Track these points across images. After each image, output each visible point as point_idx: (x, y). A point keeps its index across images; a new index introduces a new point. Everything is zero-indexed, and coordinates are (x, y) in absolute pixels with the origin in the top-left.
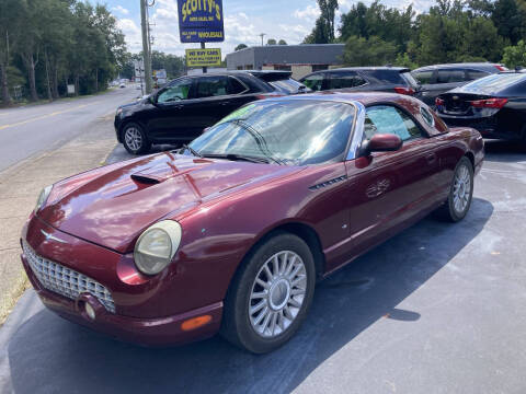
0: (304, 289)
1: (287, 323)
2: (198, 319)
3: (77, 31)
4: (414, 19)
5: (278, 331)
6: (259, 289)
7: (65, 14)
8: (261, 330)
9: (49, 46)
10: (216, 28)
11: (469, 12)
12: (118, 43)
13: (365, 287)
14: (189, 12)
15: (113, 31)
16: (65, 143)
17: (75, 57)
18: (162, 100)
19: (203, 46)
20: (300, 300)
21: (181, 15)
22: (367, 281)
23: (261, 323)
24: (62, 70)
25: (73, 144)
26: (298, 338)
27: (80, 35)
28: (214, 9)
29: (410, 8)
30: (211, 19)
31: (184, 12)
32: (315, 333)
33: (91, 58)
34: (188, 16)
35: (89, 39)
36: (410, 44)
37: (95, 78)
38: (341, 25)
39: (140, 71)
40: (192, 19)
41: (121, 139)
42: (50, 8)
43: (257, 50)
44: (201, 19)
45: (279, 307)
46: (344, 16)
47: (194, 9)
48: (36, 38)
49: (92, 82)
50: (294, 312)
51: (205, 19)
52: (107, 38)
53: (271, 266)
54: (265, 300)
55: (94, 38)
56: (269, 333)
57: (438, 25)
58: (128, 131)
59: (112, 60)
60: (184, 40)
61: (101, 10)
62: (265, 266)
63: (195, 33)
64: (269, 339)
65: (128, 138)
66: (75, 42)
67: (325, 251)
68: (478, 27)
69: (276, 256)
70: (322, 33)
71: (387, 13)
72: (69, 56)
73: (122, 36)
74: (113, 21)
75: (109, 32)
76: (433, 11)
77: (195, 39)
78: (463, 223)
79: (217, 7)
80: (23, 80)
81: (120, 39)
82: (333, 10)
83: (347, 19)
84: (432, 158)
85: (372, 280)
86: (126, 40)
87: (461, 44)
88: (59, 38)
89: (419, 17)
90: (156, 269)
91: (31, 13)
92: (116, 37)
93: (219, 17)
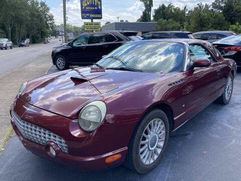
0: (164, 139)
1: (156, 157)
2: (115, 156)
3: (31, 13)
4: (187, 12)
5: (152, 161)
6: (144, 139)
7: (25, 5)
8: (144, 161)
9: (18, 20)
10: (98, 13)
11: (212, 10)
12: (51, 20)
13: (189, 137)
14: (86, 5)
15: (48, 14)
16: (26, 65)
17: (30, 25)
18: (75, 44)
19: (92, 21)
20: (162, 144)
21: (82, 6)
22: (189, 134)
23: (144, 157)
24: (24, 31)
25: (30, 65)
26: (161, 164)
27: (32, 15)
28: (97, 4)
29: (185, 7)
30: (96, 8)
31: (83, 5)
32: (169, 162)
33: (38, 26)
34: (85, 7)
35: (37, 17)
36: (186, 23)
37: (39, 36)
38: (154, 14)
39: (62, 32)
40: (87, 8)
41: (55, 63)
42: (19, 2)
43: (116, 24)
44: (91, 8)
45: (153, 149)
46: (155, 10)
47: (88, 3)
48: (11, 16)
49: (38, 38)
50: (159, 151)
51: (93, 8)
52: (45, 17)
53: (150, 126)
54: (147, 145)
55: (39, 17)
56: (147, 163)
57: (199, 15)
58: (58, 59)
59: (48, 27)
60: (83, 18)
61: (43, 4)
62: (148, 126)
63: (88, 15)
64: (147, 165)
65: (58, 62)
66: (30, 18)
67: (175, 119)
68: (216, 16)
69: (152, 121)
70: (145, 17)
71: (175, 10)
72: (27, 25)
73: (52, 16)
74: (48, 9)
75: (46, 14)
76: (196, 9)
77: (88, 18)
78: (228, 105)
81: (51, 18)
82: (151, 7)
83: (157, 12)
84: (219, 72)
86: (54, 18)
87: (208, 24)
88: (23, 16)
89: (189, 11)
90: (91, 128)
91: (10, 4)
92: (49, 17)
93: (100, 7)
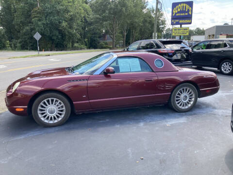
1: (56, 121)
2: (20, 109)
6: (43, 107)
7: (141, 13)
8: (42, 119)
9: (133, 26)
12: (163, 24)
14: (177, 12)
15: (161, 19)
17: (143, 30)
19: (181, 27)
21: (173, 13)
27: (145, 21)
28: (188, 10)
30: (186, 14)
31: (174, 12)
34: (176, 13)
35: (149, 23)
40: (177, 15)
42: (134, 11)
44: (182, 14)
47: (179, 10)
52: (158, 22)
54: (45, 111)
60: (172, 24)
62: (45, 101)
63: (178, 21)
64: (46, 123)
66: (142, 24)
67: (74, 103)
69: (50, 99)
74: (162, 15)
75: (159, 20)
77: (177, 24)
79: (190, 8)
80: (122, 39)
81: (164, 22)
85: (107, 120)
88: (136, 23)
91: (126, 14)
92: (162, 21)
93: (190, 13)
